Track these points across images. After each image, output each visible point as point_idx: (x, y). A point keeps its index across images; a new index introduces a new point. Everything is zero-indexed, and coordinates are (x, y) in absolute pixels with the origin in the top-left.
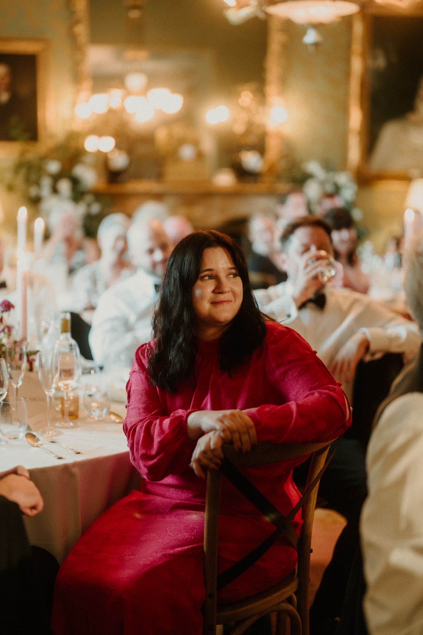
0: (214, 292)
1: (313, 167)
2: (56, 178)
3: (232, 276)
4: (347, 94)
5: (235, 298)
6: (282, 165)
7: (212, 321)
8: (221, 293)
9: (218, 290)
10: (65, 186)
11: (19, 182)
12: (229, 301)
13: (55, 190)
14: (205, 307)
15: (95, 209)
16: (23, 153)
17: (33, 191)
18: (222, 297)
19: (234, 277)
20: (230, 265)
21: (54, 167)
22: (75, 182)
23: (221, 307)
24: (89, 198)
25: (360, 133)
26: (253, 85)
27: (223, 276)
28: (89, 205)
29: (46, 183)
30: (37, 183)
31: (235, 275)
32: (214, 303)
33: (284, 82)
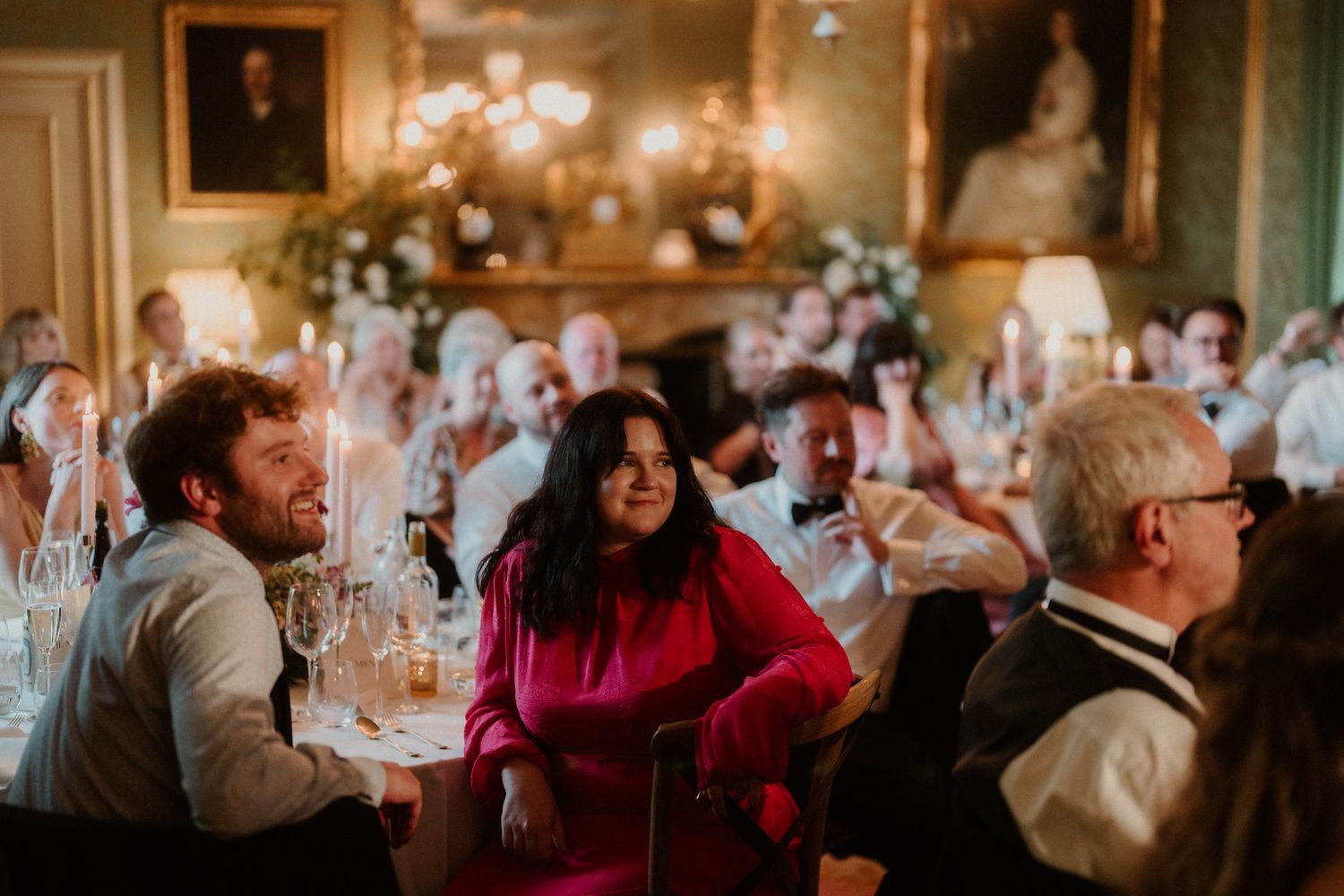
0: (633, 486)
1: (839, 237)
2: (360, 262)
3: (661, 464)
4: (903, 99)
5: (663, 497)
6: (782, 230)
7: (624, 531)
8: (646, 489)
9: (640, 484)
10: (377, 276)
11: (291, 269)
12: (654, 502)
13: (359, 284)
14: (618, 507)
15: (433, 317)
16: (298, 215)
17: (319, 285)
18: (643, 495)
19: (665, 465)
20: (661, 449)
21: (357, 240)
22: (397, 267)
23: (640, 511)
24: (422, 298)
25: (927, 171)
26: (726, 86)
27: (648, 463)
28: (421, 312)
29: (343, 269)
30: (327, 272)
31: (667, 463)
32: (631, 503)
33: (783, 77)
